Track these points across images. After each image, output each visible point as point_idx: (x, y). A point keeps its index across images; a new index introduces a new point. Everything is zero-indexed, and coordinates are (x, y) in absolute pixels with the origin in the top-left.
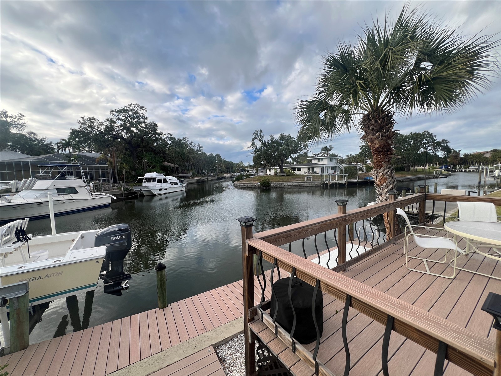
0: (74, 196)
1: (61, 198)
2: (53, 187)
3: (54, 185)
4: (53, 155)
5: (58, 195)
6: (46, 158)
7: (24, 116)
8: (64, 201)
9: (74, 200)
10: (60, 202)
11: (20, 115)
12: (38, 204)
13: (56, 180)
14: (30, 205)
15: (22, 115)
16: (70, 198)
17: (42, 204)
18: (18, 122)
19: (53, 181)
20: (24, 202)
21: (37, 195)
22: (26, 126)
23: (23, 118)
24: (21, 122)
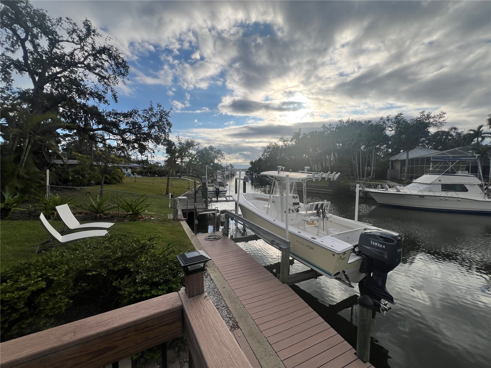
0: (461, 195)
1: (444, 194)
2: (438, 182)
3: (440, 180)
4: (459, 149)
5: (442, 191)
6: (450, 153)
7: (445, 113)
8: (447, 198)
9: (459, 199)
10: (442, 198)
11: (441, 114)
12: (420, 197)
13: (442, 175)
14: (413, 196)
15: (443, 113)
16: (456, 196)
17: (424, 197)
18: (439, 120)
19: (439, 176)
20: (409, 193)
21: (421, 189)
22: (445, 123)
23: (444, 115)
24: (441, 120)
